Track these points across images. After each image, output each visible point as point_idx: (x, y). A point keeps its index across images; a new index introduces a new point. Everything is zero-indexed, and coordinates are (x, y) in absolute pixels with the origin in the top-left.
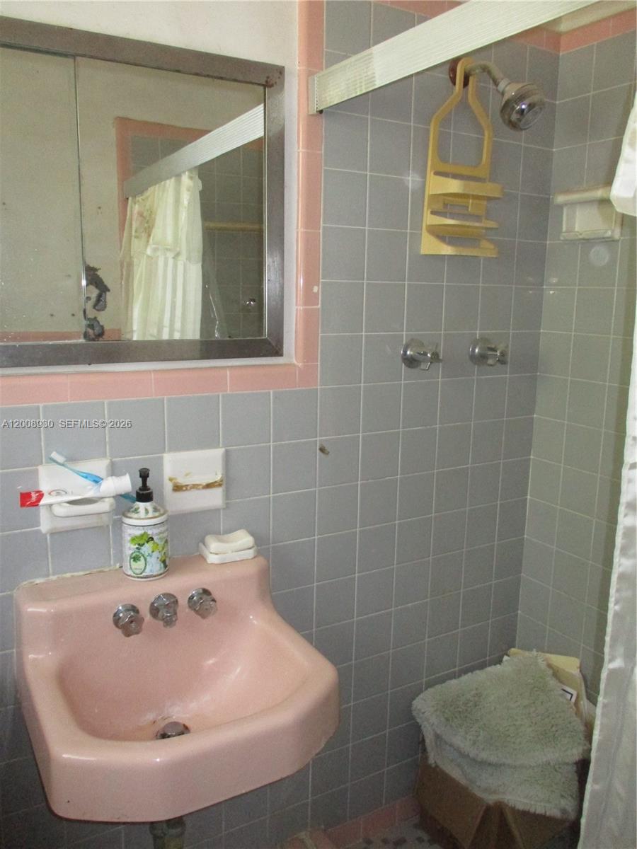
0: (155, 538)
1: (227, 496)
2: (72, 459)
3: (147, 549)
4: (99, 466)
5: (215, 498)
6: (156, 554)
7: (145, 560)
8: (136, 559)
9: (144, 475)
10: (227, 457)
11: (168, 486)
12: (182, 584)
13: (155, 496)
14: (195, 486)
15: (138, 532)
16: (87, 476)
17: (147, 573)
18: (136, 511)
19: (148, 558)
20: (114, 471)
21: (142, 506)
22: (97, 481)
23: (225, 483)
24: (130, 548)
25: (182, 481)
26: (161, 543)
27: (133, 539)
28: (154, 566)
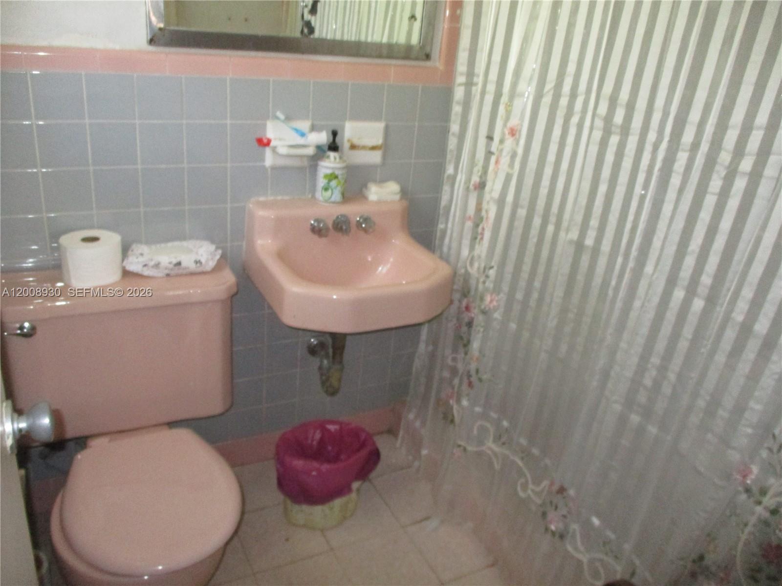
0: (340, 177)
1: (384, 157)
2: (288, 119)
3: (334, 183)
4: (305, 125)
5: (375, 158)
6: (339, 188)
7: (332, 190)
8: (326, 189)
9: (335, 134)
10: (387, 128)
11: (346, 145)
12: (354, 211)
13: (340, 148)
14: (364, 148)
15: (329, 172)
16: (297, 130)
17: (333, 199)
18: (328, 157)
19: (334, 190)
20: (313, 128)
21: (332, 154)
22: (303, 135)
23: (385, 148)
24: (321, 182)
25: (356, 142)
26: (342, 181)
27: (326, 176)
28: (337, 196)
